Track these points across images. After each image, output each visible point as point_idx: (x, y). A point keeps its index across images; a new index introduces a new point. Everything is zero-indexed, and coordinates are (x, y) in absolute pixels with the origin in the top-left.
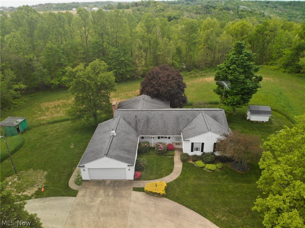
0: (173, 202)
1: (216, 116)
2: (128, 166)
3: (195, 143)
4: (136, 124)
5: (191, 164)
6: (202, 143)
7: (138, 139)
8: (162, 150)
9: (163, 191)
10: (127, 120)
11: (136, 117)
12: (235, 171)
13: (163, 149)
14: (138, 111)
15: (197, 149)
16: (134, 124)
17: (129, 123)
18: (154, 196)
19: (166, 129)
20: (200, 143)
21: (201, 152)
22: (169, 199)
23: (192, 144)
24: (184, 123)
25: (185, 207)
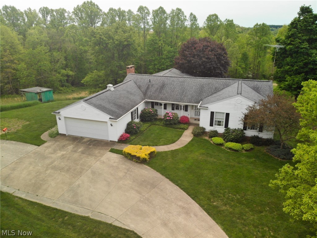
0: (155, 171)
1: (258, 88)
2: (110, 118)
3: (216, 112)
4: (147, 89)
5: (205, 140)
6: (226, 113)
7: (142, 101)
8: (170, 120)
9: (146, 155)
10: (138, 84)
11: (150, 81)
12: (272, 157)
13: (171, 118)
14: (155, 77)
15: (219, 123)
16: (145, 88)
17: (139, 87)
18: (132, 160)
19: (182, 97)
20: (224, 113)
21: (225, 128)
22: (152, 167)
23: (212, 113)
24: (209, 92)
25: (170, 180)
